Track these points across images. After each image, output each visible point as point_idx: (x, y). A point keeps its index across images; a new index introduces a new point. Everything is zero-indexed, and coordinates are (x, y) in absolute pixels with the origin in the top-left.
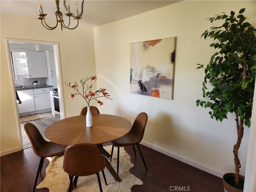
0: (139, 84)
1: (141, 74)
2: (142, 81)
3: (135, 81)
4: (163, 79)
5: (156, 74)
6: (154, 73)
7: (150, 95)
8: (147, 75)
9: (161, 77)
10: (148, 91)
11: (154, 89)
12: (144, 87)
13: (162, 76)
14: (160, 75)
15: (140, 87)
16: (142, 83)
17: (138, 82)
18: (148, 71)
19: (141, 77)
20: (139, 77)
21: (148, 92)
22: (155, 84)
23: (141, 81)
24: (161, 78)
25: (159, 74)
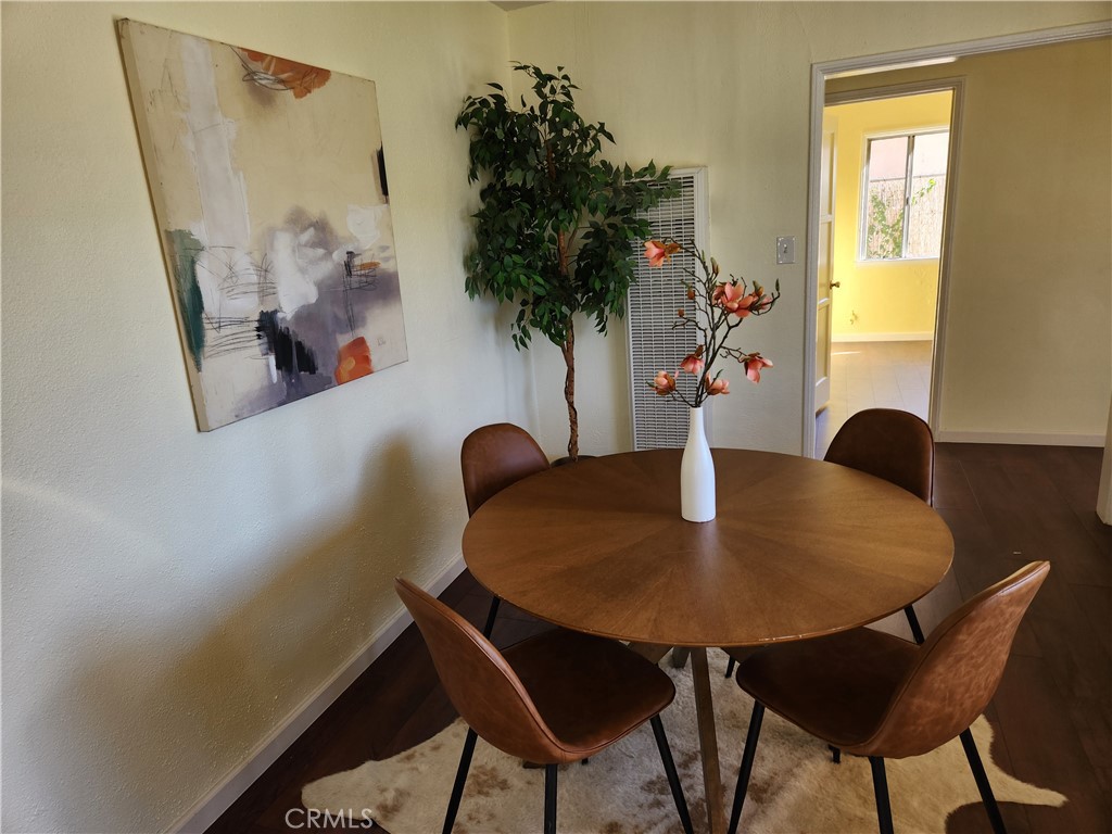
0: (265, 339)
1: (264, 270)
2: (280, 315)
3: (235, 329)
4: (369, 279)
5: (339, 256)
6: (329, 253)
7: (334, 379)
8: (303, 271)
9: (363, 266)
10: (319, 362)
11: (344, 340)
12: (299, 344)
13: (365, 262)
14: (357, 261)
15: (272, 359)
16: (282, 326)
17: (258, 329)
18: (299, 245)
19: (266, 289)
20: (255, 288)
21: (321, 370)
22: (347, 312)
23: (275, 312)
24: (363, 272)
25: (350, 254)
